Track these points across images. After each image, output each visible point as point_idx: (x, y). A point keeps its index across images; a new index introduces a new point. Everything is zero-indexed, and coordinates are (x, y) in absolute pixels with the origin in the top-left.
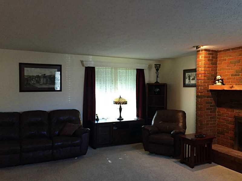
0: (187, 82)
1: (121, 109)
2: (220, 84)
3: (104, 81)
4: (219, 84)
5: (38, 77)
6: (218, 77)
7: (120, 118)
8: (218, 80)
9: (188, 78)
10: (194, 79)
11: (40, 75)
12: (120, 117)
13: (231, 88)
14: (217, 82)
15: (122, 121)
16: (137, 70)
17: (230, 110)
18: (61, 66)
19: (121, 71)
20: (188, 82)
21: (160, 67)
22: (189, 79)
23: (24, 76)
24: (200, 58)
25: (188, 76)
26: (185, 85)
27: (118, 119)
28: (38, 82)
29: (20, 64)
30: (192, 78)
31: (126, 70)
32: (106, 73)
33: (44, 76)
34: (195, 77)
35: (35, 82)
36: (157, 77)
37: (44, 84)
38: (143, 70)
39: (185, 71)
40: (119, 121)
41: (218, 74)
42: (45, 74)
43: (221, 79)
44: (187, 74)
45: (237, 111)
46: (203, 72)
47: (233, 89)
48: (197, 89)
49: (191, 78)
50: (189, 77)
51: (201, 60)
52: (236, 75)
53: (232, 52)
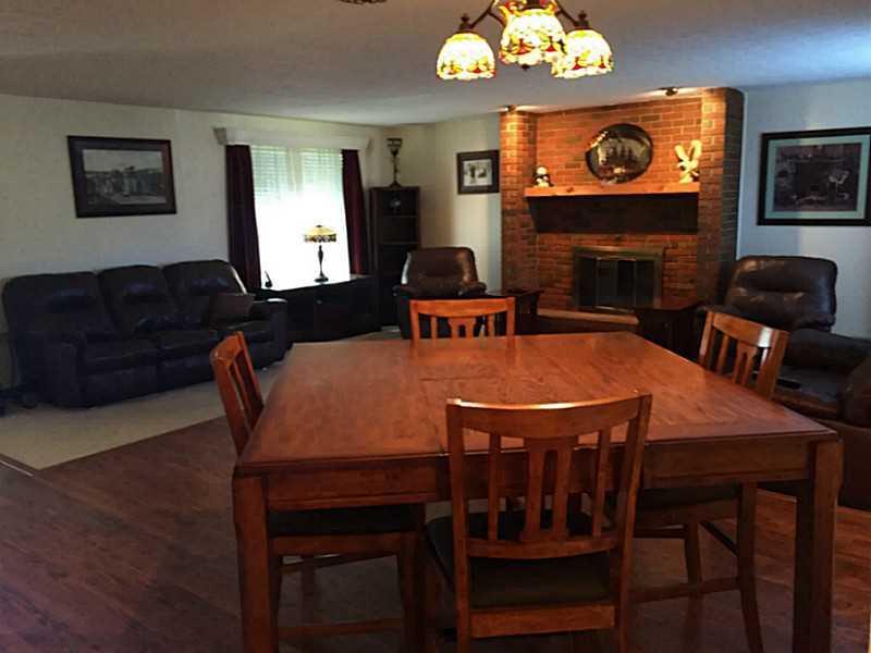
0: (467, 181)
1: (321, 255)
2: (546, 184)
3: (272, 183)
4: (542, 184)
5: (117, 174)
6: (541, 171)
7: (323, 278)
8: (541, 177)
9: (469, 173)
10: (483, 175)
11: (121, 169)
12: (322, 274)
13: (569, 191)
14: (539, 180)
15: (326, 283)
16: (344, 152)
17: (564, 235)
18: (168, 142)
19: (310, 157)
20: (470, 182)
21: (399, 146)
22: (473, 175)
23: (84, 172)
24: (508, 130)
25: (469, 168)
26: (462, 190)
27: (317, 280)
28: (118, 188)
29: (72, 140)
30: (479, 173)
31: (319, 152)
32: (275, 163)
33: (131, 172)
34: (487, 170)
35: (111, 190)
36: (396, 171)
37: (132, 194)
38: (356, 151)
39: (461, 158)
40: (318, 284)
41: (539, 163)
42: (132, 168)
43: (546, 175)
44: (466, 163)
45: (577, 238)
46: (515, 160)
47: (572, 194)
48: (503, 197)
49: (477, 173)
50: (473, 170)
51: (509, 135)
52: (574, 166)
53: (567, 120)
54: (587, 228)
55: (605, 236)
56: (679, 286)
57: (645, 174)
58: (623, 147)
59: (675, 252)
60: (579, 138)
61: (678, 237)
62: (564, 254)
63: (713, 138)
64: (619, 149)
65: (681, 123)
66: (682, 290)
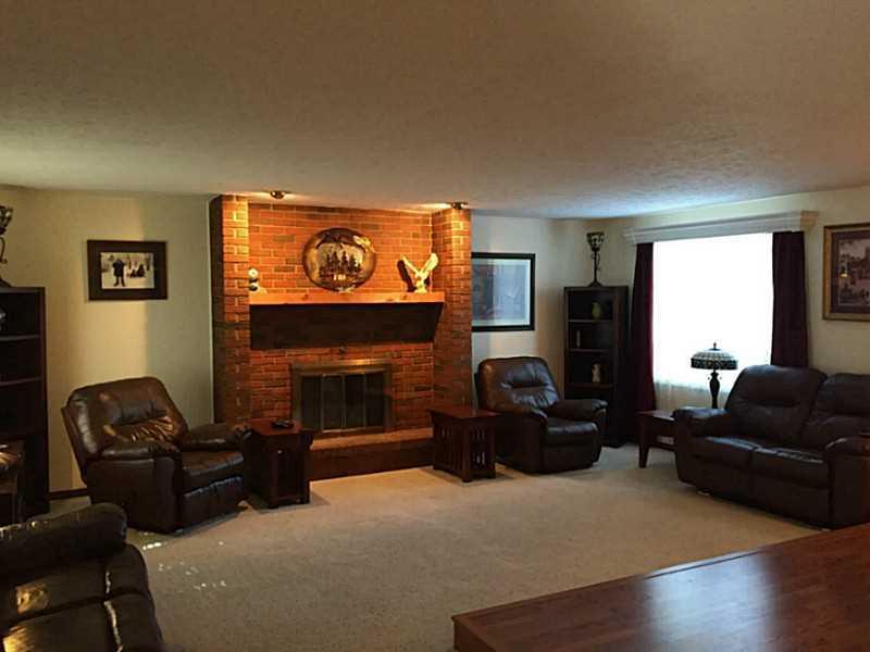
0: (108, 281)
6: (252, 274)
9: (112, 269)
10: (140, 274)
13: (304, 298)
17: (276, 352)
20: (115, 281)
22: (119, 274)
24: (235, 219)
25: (111, 264)
30: (130, 272)
34: (145, 267)
39: (95, 248)
44: (105, 255)
45: (293, 353)
47: (308, 302)
49: (127, 271)
50: (116, 265)
52: (285, 270)
53: (275, 214)
54: (303, 341)
55: (327, 350)
56: (404, 395)
57: (367, 283)
58: (344, 253)
59: (399, 361)
60: (291, 239)
61: (404, 346)
62: (275, 375)
63: (462, 252)
64: (340, 256)
65: (400, 235)
66: (408, 399)
